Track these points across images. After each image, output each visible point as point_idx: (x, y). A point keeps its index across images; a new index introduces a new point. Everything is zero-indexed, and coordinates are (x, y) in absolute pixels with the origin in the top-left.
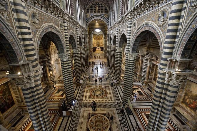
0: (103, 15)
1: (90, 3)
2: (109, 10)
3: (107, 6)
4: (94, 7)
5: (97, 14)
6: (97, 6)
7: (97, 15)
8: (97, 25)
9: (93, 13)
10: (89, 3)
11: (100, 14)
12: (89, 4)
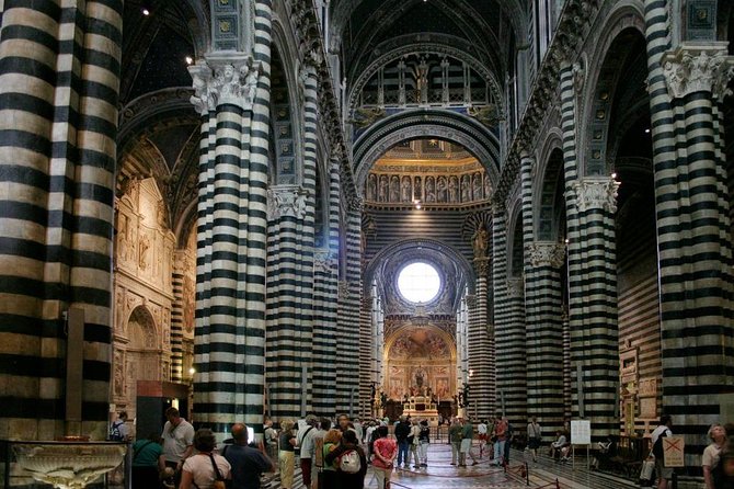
0: (464, 110)
1: (383, 50)
2: (496, 85)
3: (488, 64)
4: (408, 75)
5: (427, 107)
6: (424, 66)
7: (422, 113)
8: (418, 219)
9: (402, 98)
10: (376, 52)
11: (445, 106)
12: (375, 58)
